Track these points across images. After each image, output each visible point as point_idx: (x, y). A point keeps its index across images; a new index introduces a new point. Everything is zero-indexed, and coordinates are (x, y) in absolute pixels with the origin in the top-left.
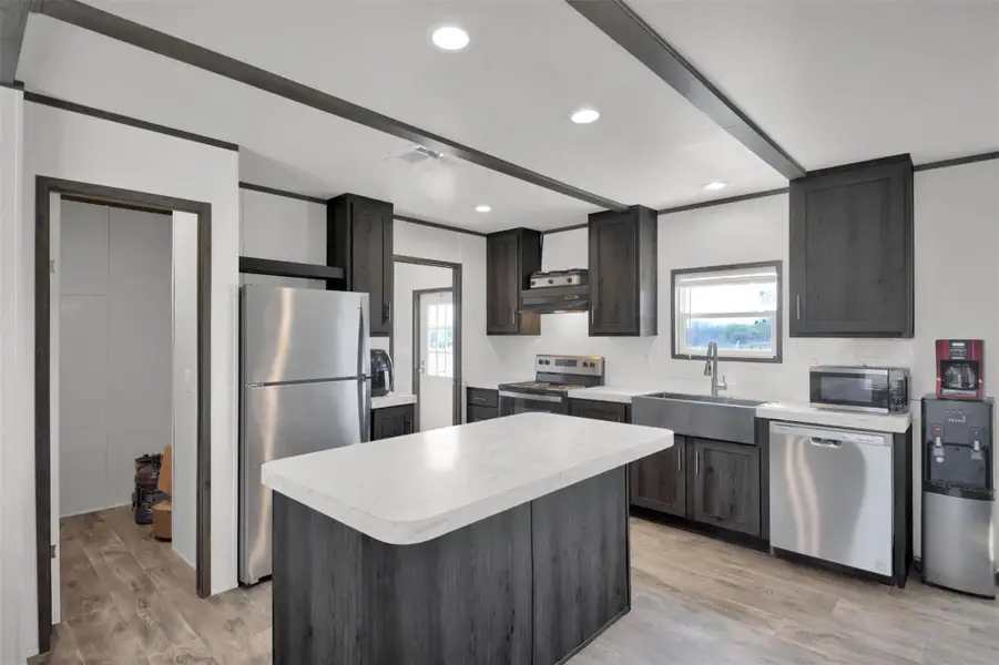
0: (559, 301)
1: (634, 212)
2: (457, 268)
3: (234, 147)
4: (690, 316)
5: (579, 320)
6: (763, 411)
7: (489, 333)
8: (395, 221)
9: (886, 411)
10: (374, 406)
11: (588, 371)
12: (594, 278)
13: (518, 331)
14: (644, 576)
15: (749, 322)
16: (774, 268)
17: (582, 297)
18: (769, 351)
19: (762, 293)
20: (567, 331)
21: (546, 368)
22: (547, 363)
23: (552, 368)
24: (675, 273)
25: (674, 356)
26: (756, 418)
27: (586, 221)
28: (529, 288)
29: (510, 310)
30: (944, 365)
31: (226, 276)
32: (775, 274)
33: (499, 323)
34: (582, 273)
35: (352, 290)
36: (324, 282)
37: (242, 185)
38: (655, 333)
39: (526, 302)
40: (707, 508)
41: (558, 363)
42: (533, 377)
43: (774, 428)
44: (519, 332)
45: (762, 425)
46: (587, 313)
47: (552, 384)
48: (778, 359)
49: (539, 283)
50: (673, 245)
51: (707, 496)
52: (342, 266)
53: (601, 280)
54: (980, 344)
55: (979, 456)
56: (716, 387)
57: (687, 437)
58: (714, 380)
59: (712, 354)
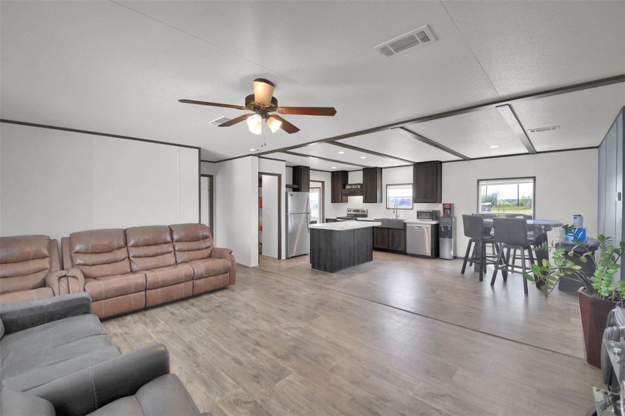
0: (354, 193)
1: (375, 168)
2: (323, 183)
3: (284, 161)
4: (391, 197)
5: (360, 198)
6: (405, 221)
7: (332, 202)
8: (310, 171)
9: (432, 219)
11: (363, 213)
12: (364, 186)
18: (411, 207)
20: (357, 201)
21: (349, 213)
22: (350, 211)
23: (352, 213)
24: (387, 185)
25: (387, 208)
27: (362, 170)
28: (345, 189)
29: (339, 195)
30: (444, 209)
31: (283, 190)
33: (335, 199)
34: (361, 185)
35: (301, 192)
36: (292, 189)
37: (286, 168)
38: (382, 202)
40: (393, 246)
41: (354, 211)
42: (346, 216)
43: (407, 225)
44: (342, 202)
45: (405, 224)
47: (352, 217)
48: (412, 209)
49: (348, 187)
50: (387, 177)
51: (393, 243)
52: (298, 185)
53: (367, 187)
54: (450, 205)
55: (449, 229)
56: (397, 217)
57: (388, 229)
58: (397, 215)
59: (396, 208)
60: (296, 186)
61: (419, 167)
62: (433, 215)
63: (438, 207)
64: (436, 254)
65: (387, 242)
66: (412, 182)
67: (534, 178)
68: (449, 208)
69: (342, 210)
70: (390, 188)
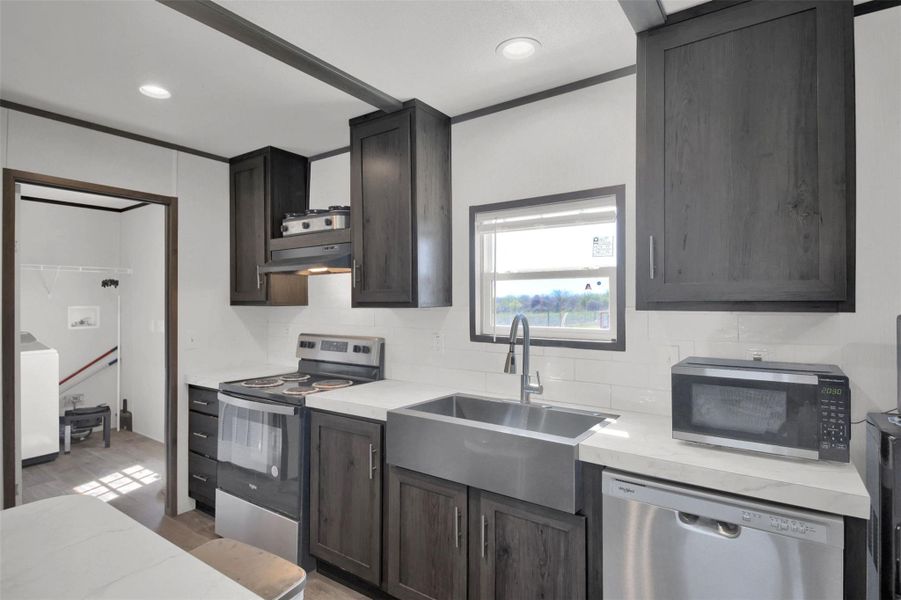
1: (409, 111)
2: (169, 205)
4: (495, 276)
7: (234, 303)
9: (815, 454)
11: (360, 359)
12: (358, 217)
13: (266, 299)
16: (613, 198)
17: (343, 248)
18: (606, 330)
19: (596, 240)
21: (309, 354)
22: (312, 345)
23: (318, 353)
24: (475, 211)
25: (474, 337)
27: (347, 128)
28: (281, 236)
32: (614, 209)
33: (246, 289)
34: (346, 211)
39: (277, 256)
41: (326, 345)
43: (610, 486)
44: (268, 301)
45: (590, 476)
46: (349, 272)
49: (294, 226)
53: (366, 222)
58: (524, 378)
59: (520, 333)
66: (631, 177)
69: (278, 338)
70: (494, 228)
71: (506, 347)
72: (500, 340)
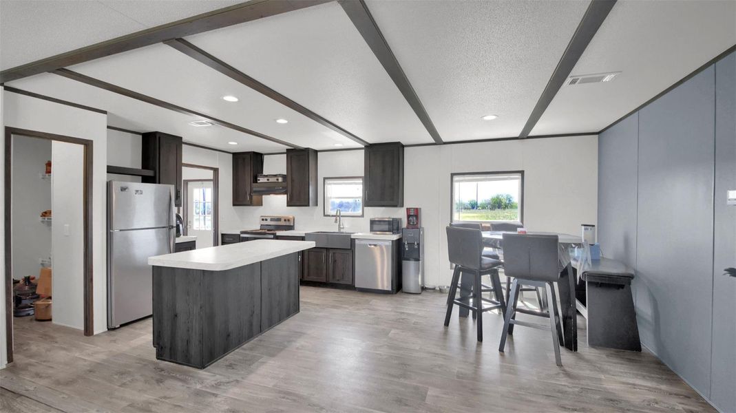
0: (272, 189)
1: (307, 151)
2: (216, 170)
3: (105, 112)
4: (331, 198)
5: (282, 199)
6: (353, 236)
7: (234, 205)
8: (183, 145)
9: (392, 233)
10: (177, 242)
11: (287, 224)
12: (289, 179)
14: (305, 303)
15: (351, 201)
16: (359, 179)
17: (283, 188)
18: (359, 212)
19: (357, 189)
20: (276, 204)
21: (265, 223)
22: (266, 220)
23: (269, 222)
24: (325, 179)
25: (325, 215)
26: (351, 239)
27: (285, 151)
28: (256, 182)
29: (246, 193)
30: (409, 216)
31: (100, 176)
32: (361, 181)
33: (239, 200)
34: (284, 177)
35: (159, 183)
36: (140, 178)
37: (108, 127)
38: (317, 205)
39: (254, 189)
40: (334, 277)
41: (272, 220)
42: (258, 228)
43: (357, 242)
44: (251, 204)
45: (353, 241)
46: (286, 196)
47: (268, 230)
48: (363, 216)
49: (262, 180)
50: (325, 166)
51: (334, 272)
52: (154, 169)
53: (292, 181)
54: (417, 209)
55: (416, 247)
56: (339, 228)
57: (327, 249)
58: (339, 225)
59: (338, 214)
60: (149, 173)
61: (373, 150)
62: (393, 226)
63: (400, 214)
64: (398, 285)
65: (324, 272)
66: (363, 174)
67: (522, 173)
68: (414, 215)
69: (252, 219)
70: (330, 184)
71: (335, 218)
72: (333, 216)
